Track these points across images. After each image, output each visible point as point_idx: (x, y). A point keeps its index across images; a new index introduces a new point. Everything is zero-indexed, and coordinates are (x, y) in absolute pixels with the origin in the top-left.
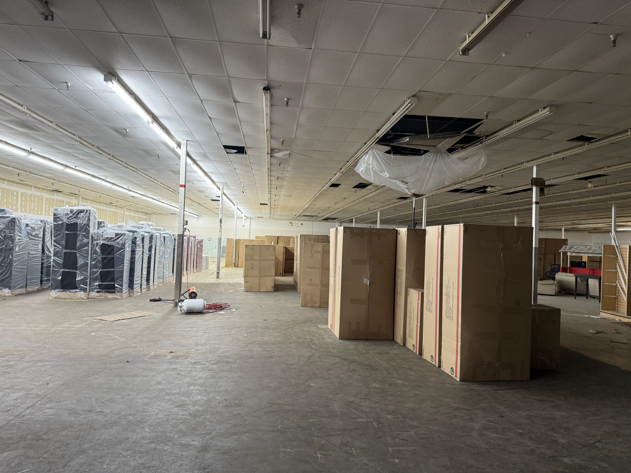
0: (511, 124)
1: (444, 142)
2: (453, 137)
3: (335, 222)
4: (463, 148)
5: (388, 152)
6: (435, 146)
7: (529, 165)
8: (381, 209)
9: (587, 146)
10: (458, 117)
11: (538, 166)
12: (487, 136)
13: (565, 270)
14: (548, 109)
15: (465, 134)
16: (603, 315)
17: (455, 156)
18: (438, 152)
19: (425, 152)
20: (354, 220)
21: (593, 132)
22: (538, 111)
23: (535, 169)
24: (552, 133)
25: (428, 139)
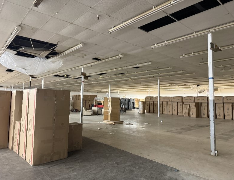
0: (69, 49)
1: (43, 53)
2: (47, 51)
3: (3, 88)
4: (52, 57)
5: (16, 54)
6: (39, 54)
7: (80, 67)
8: (25, 82)
9: (98, 62)
10: (46, 41)
11: (83, 68)
12: (61, 53)
13: (95, 106)
14: (81, 44)
15: (51, 51)
16: (104, 122)
17: (50, 60)
18: (41, 57)
19: (36, 56)
20: (12, 87)
21: (99, 57)
22: (78, 45)
23: (82, 69)
24: (86, 55)
25: (33, 50)
